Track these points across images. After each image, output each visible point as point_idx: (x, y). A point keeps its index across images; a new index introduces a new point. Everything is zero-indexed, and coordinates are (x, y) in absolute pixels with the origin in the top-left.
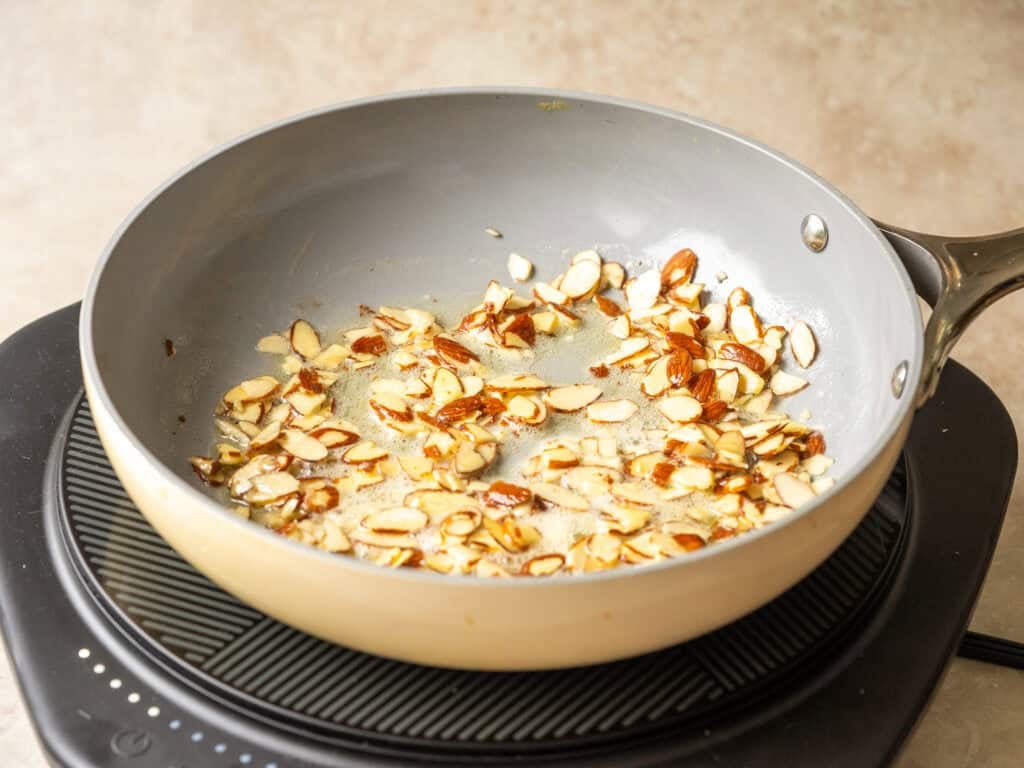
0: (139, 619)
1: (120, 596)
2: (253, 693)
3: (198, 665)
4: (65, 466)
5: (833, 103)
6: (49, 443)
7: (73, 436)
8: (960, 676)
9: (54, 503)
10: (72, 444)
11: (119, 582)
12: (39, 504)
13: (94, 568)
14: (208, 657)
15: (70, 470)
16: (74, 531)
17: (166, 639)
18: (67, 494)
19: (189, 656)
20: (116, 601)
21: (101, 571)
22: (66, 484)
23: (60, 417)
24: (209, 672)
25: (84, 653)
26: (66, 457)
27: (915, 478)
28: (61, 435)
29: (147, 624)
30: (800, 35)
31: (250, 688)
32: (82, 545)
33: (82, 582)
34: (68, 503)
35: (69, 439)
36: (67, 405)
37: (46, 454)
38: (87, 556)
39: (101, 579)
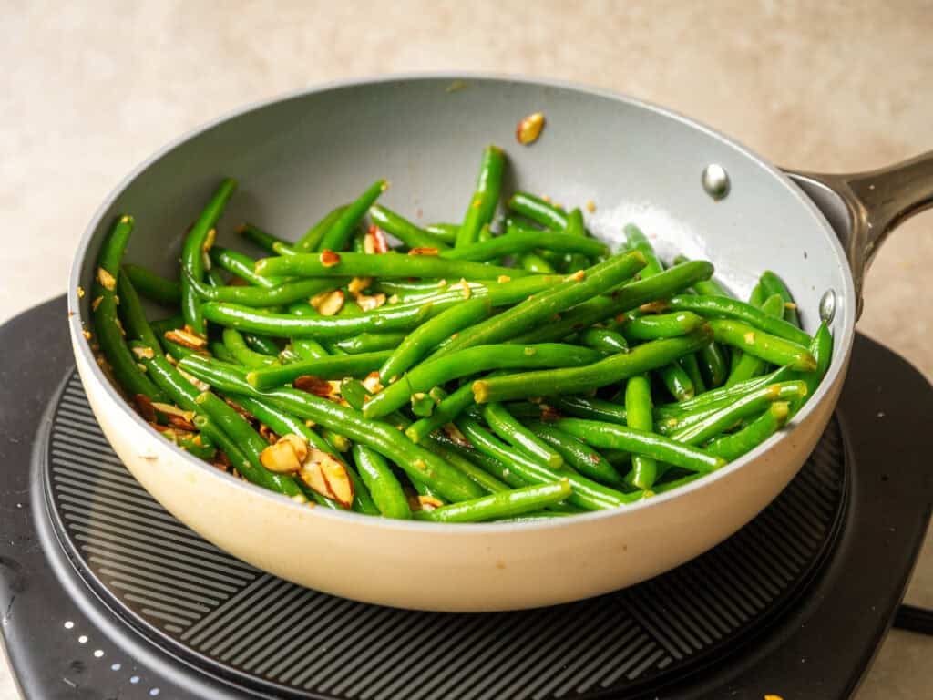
0: (121, 592)
1: (102, 571)
2: (228, 663)
3: (176, 636)
4: (51, 448)
5: (776, 106)
6: (36, 426)
7: (59, 420)
8: (894, 645)
9: (40, 482)
10: (58, 428)
11: (102, 557)
12: (26, 484)
13: (78, 544)
14: (186, 629)
15: (55, 452)
16: (59, 509)
17: (145, 611)
18: (52, 474)
19: (168, 627)
20: (99, 575)
21: (84, 547)
22: (52, 465)
23: (47, 402)
24: (186, 643)
25: (69, 625)
26: (52, 440)
27: (852, 457)
28: (47, 419)
29: (128, 597)
30: (743, 42)
31: (225, 657)
32: (67, 523)
33: (67, 557)
34: (54, 484)
35: (55, 423)
36: (54, 388)
37: (33, 437)
38: (72, 533)
39: (85, 555)
